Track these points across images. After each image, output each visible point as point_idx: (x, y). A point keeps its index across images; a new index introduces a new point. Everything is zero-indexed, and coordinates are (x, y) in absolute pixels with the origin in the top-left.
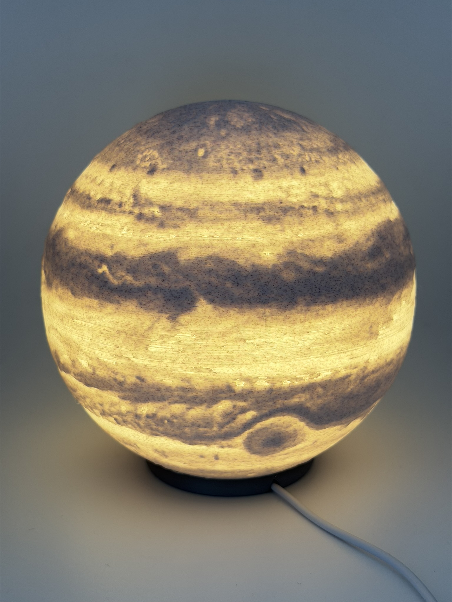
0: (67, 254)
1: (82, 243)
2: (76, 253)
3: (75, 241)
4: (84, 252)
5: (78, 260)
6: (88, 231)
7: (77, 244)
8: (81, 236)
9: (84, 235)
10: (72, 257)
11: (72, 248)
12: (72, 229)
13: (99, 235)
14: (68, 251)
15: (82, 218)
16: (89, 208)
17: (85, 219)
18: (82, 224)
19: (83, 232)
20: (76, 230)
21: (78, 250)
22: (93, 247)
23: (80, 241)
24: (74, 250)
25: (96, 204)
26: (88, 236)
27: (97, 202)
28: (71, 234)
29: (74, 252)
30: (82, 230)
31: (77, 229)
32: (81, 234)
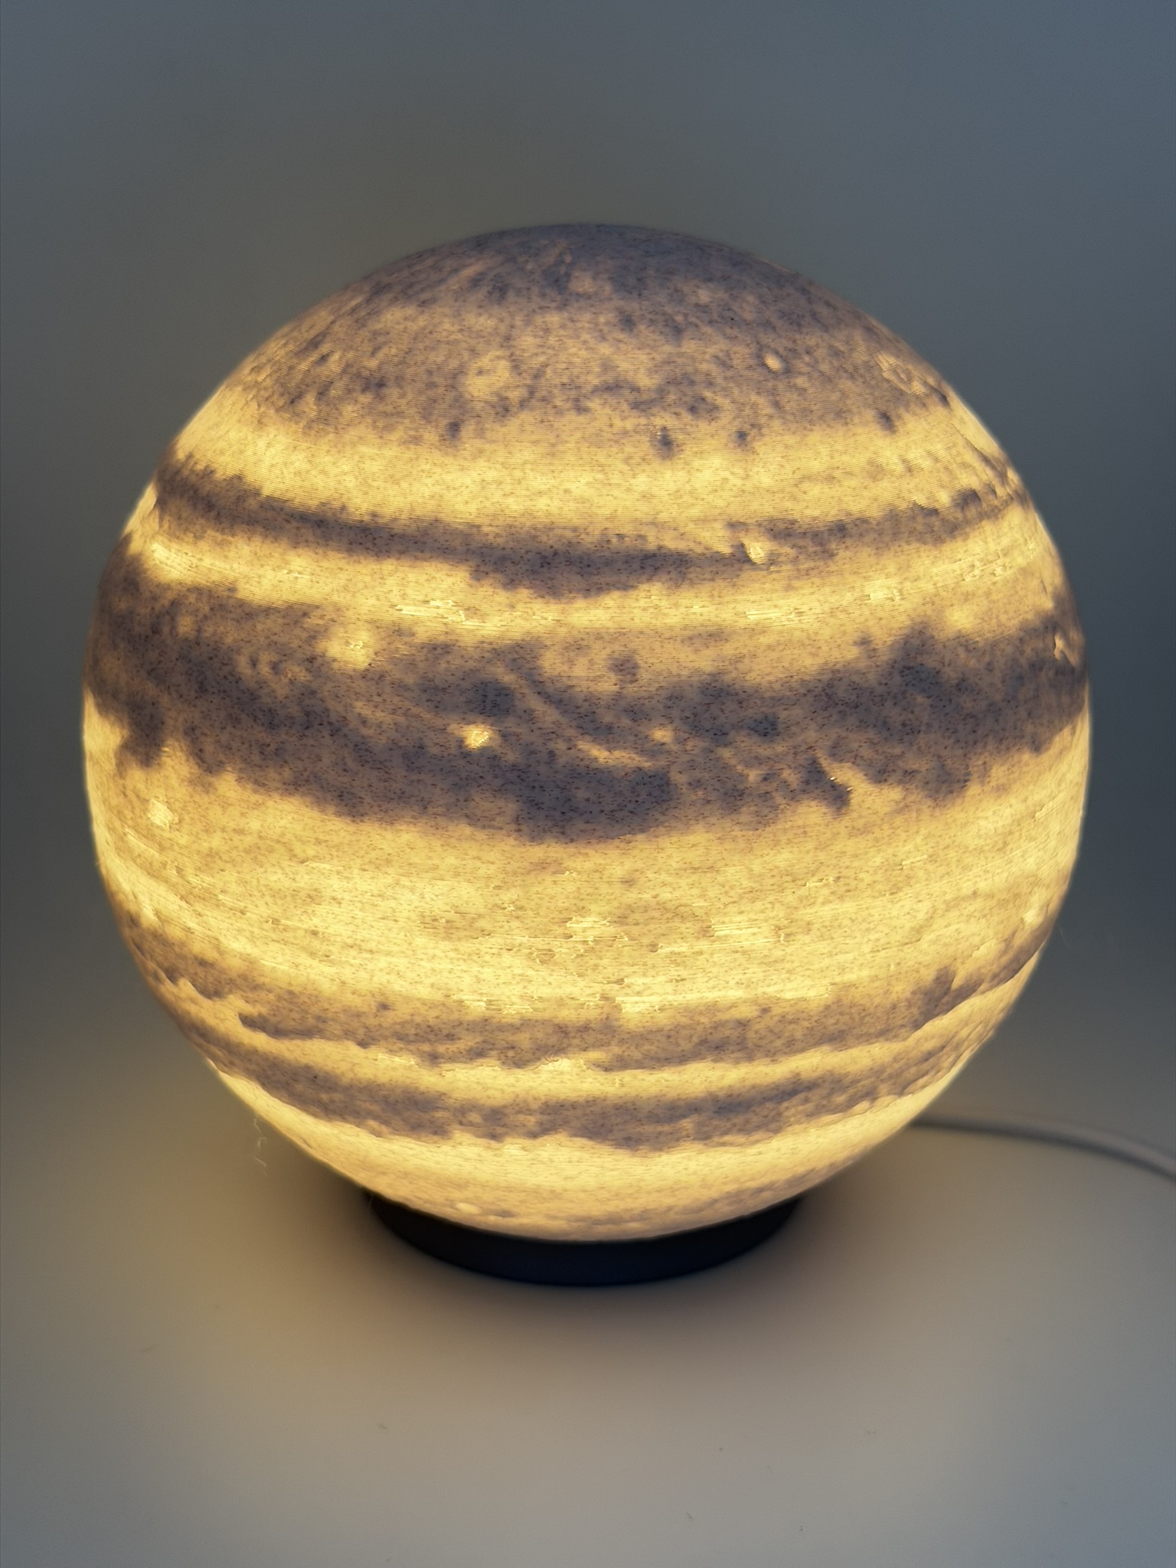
0: (990, 667)
1: (1003, 618)
2: (1009, 650)
3: (986, 627)
4: (1022, 634)
5: (1023, 661)
6: (994, 583)
7: (996, 628)
8: (991, 606)
9: (994, 597)
10: (1005, 664)
11: (994, 645)
12: (952, 605)
13: (1018, 579)
14: (987, 659)
15: (956, 566)
16: (956, 533)
17: (964, 564)
18: (968, 579)
19: (988, 594)
20: (966, 600)
21: (1008, 640)
22: (1026, 612)
23: (997, 617)
24: (1002, 646)
25: (960, 515)
26: (1001, 595)
27: (959, 510)
28: (961, 619)
29: (1003, 650)
30: (980, 592)
31: (967, 597)
32: (985, 602)
